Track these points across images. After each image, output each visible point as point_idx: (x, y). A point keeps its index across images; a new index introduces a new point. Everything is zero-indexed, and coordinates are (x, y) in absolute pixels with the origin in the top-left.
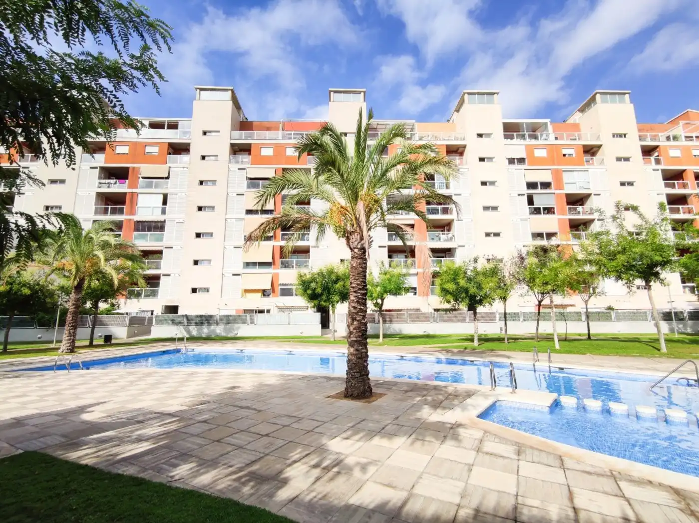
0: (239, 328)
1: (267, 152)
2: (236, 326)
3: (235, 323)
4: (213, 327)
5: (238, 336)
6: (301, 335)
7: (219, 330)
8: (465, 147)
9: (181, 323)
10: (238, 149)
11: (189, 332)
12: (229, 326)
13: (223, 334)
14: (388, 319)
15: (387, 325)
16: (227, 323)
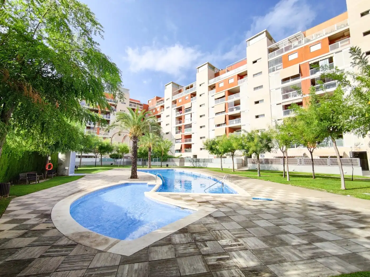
0: (207, 164)
1: (221, 85)
2: (207, 163)
3: (206, 162)
4: (200, 163)
5: (207, 167)
6: (228, 168)
7: (201, 164)
8: (348, 30)
9: (191, 161)
10: (212, 87)
11: (193, 165)
12: (204, 163)
13: (203, 166)
14: (270, 162)
15: (269, 165)
16: (204, 162)
